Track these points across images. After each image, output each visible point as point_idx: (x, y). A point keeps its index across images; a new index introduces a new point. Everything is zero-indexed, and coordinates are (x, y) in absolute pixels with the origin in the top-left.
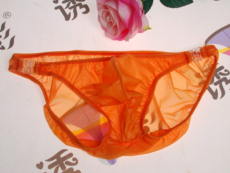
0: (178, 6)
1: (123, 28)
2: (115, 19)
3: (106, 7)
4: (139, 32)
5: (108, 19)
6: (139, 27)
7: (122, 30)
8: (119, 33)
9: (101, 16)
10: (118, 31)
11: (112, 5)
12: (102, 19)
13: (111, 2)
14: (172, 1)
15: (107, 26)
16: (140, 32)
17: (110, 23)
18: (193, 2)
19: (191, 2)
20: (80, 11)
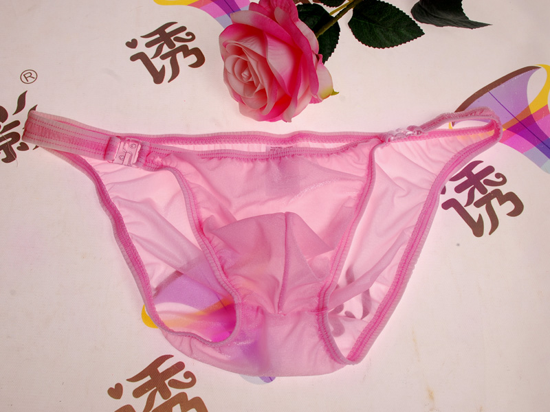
0: (393, 44)
1: (279, 94)
2: (261, 76)
4: (311, 102)
5: (245, 77)
6: (312, 91)
7: (277, 99)
8: (270, 105)
9: (230, 70)
10: (268, 102)
11: (254, 46)
12: (232, 78)
13: (251, 40)
14: (378, 34)
15: (244, 90)
16: (314, 101)
17: (252, 85)
18: (424, 34)
19: (420, 33)
20: (184, 61)
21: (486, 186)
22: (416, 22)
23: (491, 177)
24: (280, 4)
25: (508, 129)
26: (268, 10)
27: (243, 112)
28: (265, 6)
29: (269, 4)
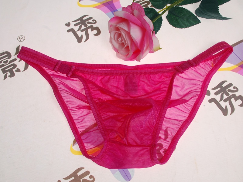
0: (186, 26)
1: (135, 49)
3: (117, 29)
4: (149, 53)
5: (120, 41)
6: (150, 48)
9: (112, 37)
10: (130, 52)
11: (124, 27)
12: (113, 41)
13: (123, 24)
14: (180, 22)
15: (119, 47)
16: (151, 52)
17: (122, 45)
18: (201, 22)
19: (199, 22)
20: (91, 33)
22: (197, 17)
24: (136, 8)
25: (239, 66)
26: (131, 10)
27: (118, 57)
28: (129, 9)
29: (131, 8)
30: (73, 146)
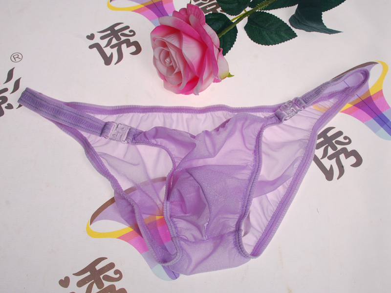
0: (275, 42)
1: (190, 76)
2: (178, 63)
4: (214, 82)
6: (214, 74)
7: (189, 79)
8: (184, 83)
9: (157, 57)
10: (183, 80)
11: (173, 41)
12: (158, 63)
13: (171, 37)
14: (265, 35)
15: (167, 72)
16: (216, 81)
17: (172, 68)
18: (297, 36)
19: (294, 35)
20: (126, 50)
21: (337, 145)
22: (292, 28)
23: (341, 139)
24: (193, 12)
25: (354, 105)
26: (186, 16)
27: (166, 87)
28: (183, 13)
29: (186, 12)
30: (91, 224)
